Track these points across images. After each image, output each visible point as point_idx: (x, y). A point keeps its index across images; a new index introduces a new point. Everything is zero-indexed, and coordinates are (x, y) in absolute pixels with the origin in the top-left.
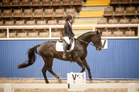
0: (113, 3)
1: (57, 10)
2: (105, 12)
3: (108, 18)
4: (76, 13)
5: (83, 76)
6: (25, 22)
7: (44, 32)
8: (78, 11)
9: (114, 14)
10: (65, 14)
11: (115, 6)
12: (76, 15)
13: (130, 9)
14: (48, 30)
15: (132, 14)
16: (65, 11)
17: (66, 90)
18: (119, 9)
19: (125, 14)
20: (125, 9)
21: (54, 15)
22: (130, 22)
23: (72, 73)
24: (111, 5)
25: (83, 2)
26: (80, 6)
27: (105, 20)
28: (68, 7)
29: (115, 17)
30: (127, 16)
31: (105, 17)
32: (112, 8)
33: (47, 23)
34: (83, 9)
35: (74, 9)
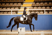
0: (35, 1)
1: (14, 4)
2: (32, 5)
3: (33, 7)
4: (21, 5)
5: (24, 29)
6: (2, 8)
7: (9, 12)
8: (22, 4)
9: (36, 5)
10: (17, 5)
11: (36, 2)
12: (21, 6)
13: (42, 3)
14: (11, 11)
15: (42, 5)
16: (17, 4)
17: (18, 34)
18: (37, 3)
19: (40, 5)
20: (40, 3)
21: (13, 6)
22: (41, 8)
23: (20, 28)
24: (34, 2)
25: (24, 1)
26: (23, 2)
27: (32, 7)
28: (18, 3)
29: (36, 6)
30: (40, 6)
31: (32, 6)
32: (35, 3)
33: (10, 9)
34: (24, 3)
35: (21, 3)
